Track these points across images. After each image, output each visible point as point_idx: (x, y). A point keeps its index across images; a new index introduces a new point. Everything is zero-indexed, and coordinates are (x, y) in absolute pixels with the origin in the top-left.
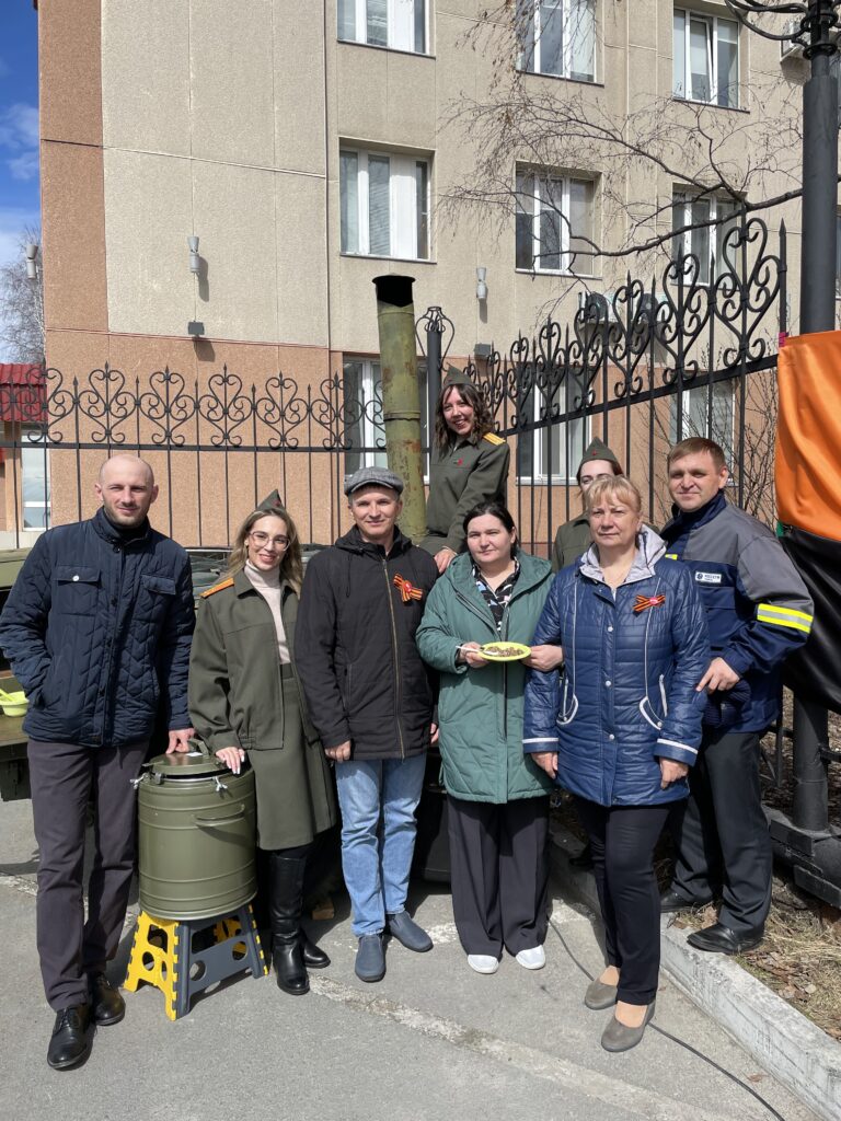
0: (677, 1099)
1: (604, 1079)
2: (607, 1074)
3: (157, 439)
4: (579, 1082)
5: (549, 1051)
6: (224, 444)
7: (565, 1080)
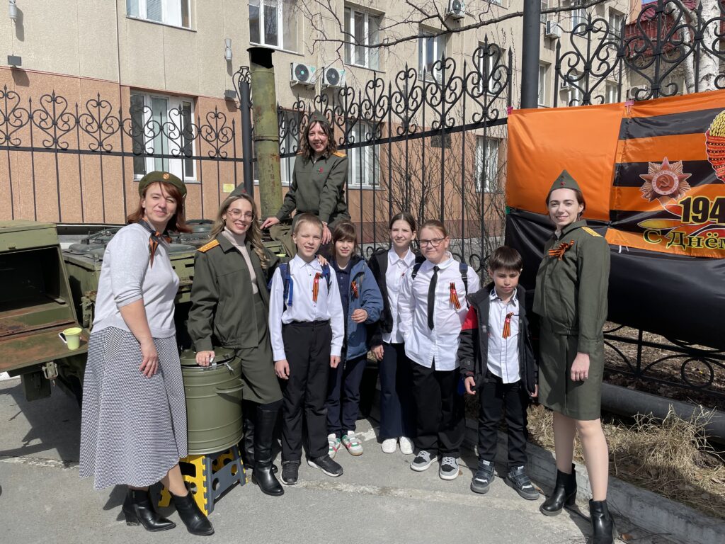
0: (499, 497)
1: (461, 496)
2: (461, 493)
3: (47, 144)
4: (450, 500)
5: (427, 489)
6: (99, 150)
7: (443, 500)
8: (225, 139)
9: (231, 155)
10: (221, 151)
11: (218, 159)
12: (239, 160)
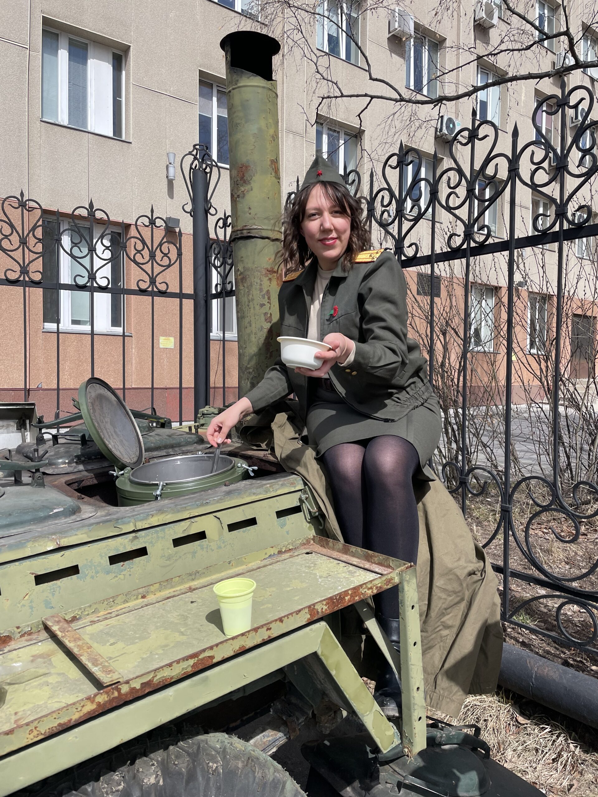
8: (166, 262)
9: (174, 288)
10: (159, 280)
11: (152, 294)
12: (188, 296)
